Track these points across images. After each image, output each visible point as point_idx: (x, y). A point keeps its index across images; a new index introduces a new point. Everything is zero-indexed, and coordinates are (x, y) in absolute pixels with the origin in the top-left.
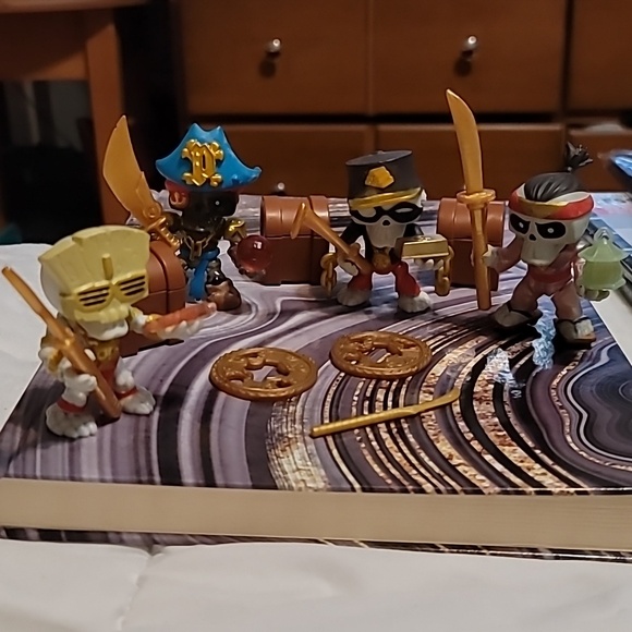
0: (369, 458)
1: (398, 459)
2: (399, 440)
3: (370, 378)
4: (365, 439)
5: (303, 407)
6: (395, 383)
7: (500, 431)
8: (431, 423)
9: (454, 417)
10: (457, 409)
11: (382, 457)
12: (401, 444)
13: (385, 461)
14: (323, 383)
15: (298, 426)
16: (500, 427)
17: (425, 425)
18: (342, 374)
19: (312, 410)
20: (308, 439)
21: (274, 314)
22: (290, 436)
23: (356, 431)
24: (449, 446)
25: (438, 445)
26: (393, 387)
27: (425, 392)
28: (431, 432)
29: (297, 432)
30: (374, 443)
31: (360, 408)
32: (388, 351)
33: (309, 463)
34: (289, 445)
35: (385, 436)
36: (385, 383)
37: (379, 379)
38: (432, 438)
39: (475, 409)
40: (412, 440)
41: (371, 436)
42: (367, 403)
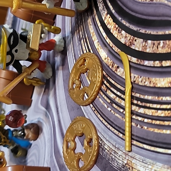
0: (156, 131)
1: (163, 115)
2: (148, 105)
3: (98, 93)
4: (142, 124)
5: (107, 140)
6: (105, 82)
7: (159, 44)
8: (140, 80)
9: (139, 65)
10: (134, 60)
11: (158, 122)
12: (151, 105)
13: (162, 123)
14: (94, 119)
15: (120, 153)
16: (156, 42)
17: (140, 84)
18: (92, 106)
19: (111, 137)
20: (130, 154)
21: (46, 113)
22: (126, 162)
23: (133, 124)
24: (162, 79)
25: (159, 85)
26: (108, 85)
27: (116, 70)
28: (147, 84)
29: (124, 156)
30: (146, 120)
31: (117, 111)
32: (84, 73)
33: (150, 167)
34: (132, 168)
35: (142, 111)
36: (104, 87)
37: (100, 89)
38: (152, 85)
39: (137, 49)
40: (150, 98)
41: (140, 119)
42: (114, 105)
